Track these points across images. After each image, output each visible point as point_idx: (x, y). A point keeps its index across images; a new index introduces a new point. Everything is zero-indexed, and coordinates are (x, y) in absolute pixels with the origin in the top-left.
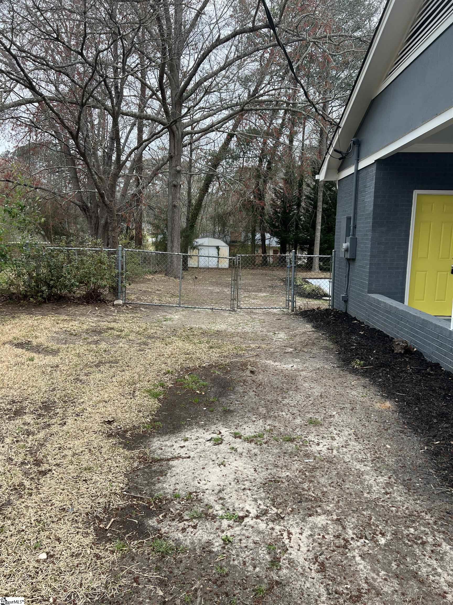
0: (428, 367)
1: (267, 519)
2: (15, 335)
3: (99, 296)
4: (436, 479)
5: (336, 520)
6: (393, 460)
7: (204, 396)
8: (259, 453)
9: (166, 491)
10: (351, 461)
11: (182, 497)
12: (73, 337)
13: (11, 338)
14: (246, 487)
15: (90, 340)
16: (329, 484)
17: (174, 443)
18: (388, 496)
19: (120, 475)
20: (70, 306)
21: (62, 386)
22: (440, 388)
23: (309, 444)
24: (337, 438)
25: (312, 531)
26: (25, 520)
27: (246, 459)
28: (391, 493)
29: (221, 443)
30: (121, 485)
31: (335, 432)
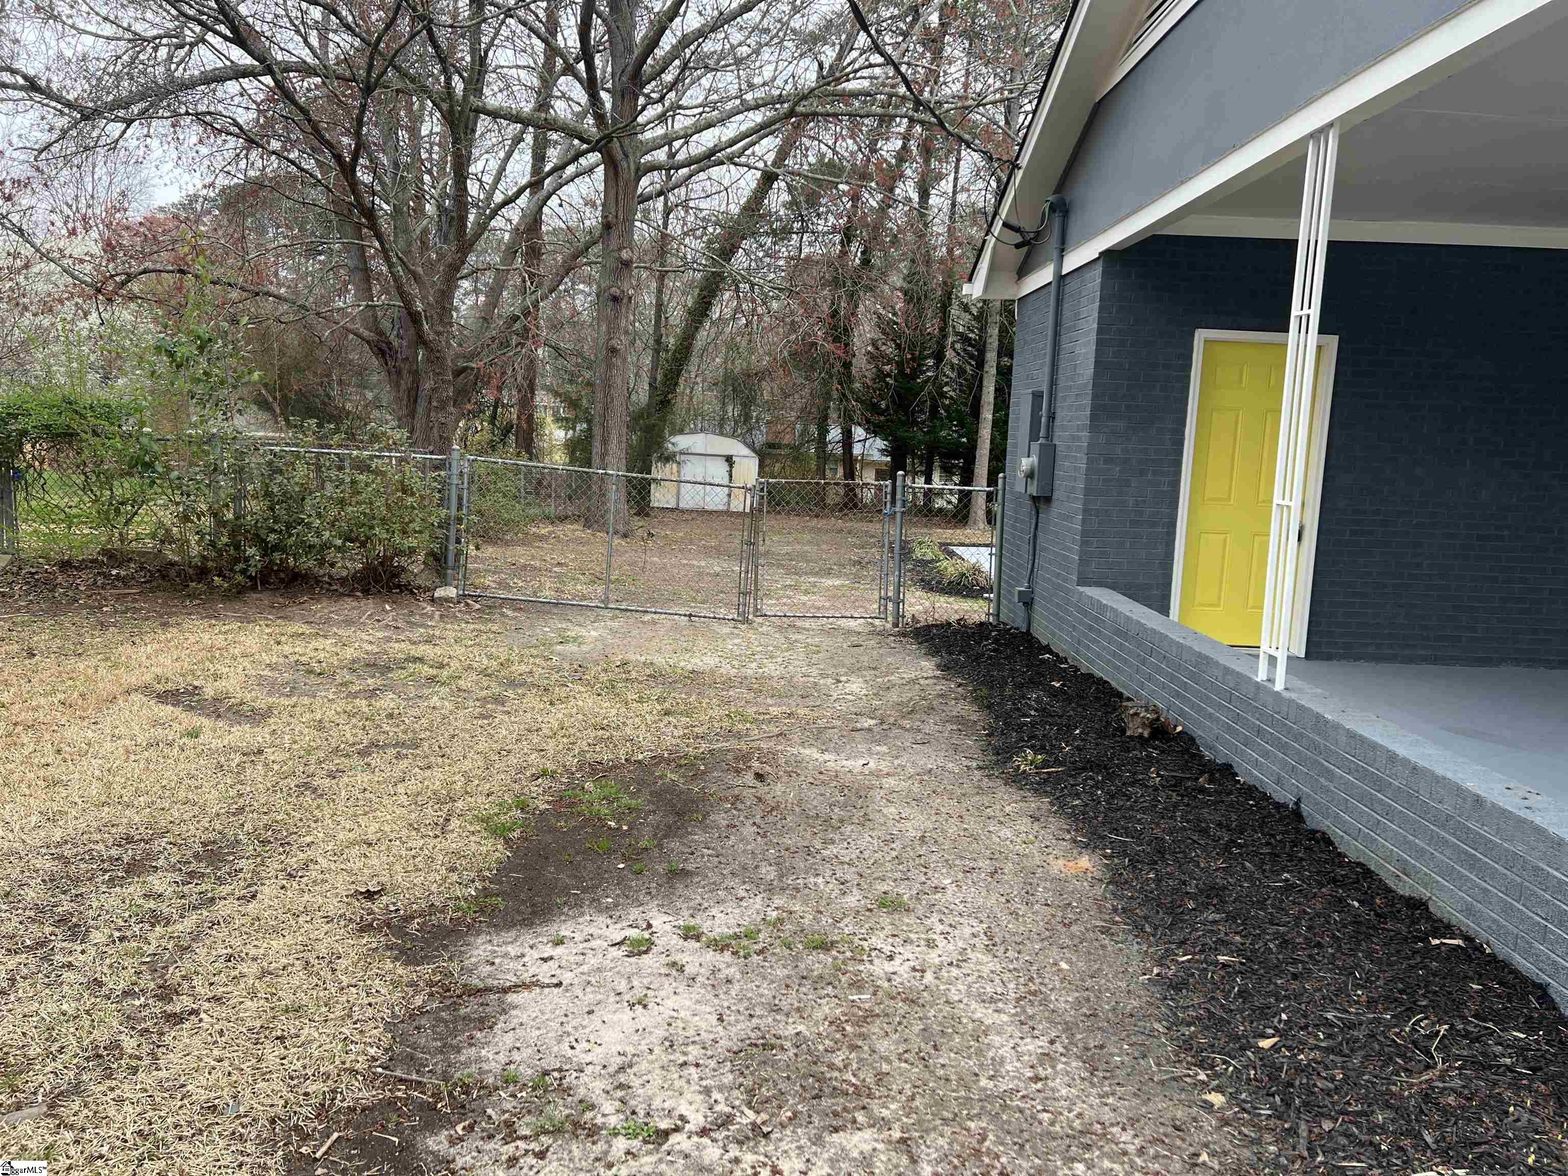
0: (1202, 773)
1: (727, 1137)
2: (159, 671)
3: (397, 576)
4: (1166, 1046)
5: (898, 1142)
6: (1070, 999)
7: (624, 835)
8: (738, 976)
9: (486, 1067)
10: (965, 1001)
11: (522, 1080)
12: (313, 679)
13: (148, 678)
14: (690, 1058)
15: (356, 688)
16: (900, 1054)
17: (528, 949)
18: (1039, 1085)
19: (373, 1025)
20: (318, 601)
21: (263, 801)
22: (1220, 825)
23: (869, 956)
24: (941, 942)
25: (832, 1168)
26: (111, 1133)
27: (703, 991)
28: (1046, 1078)
29: (646, 952)
30: (372, 1051)
31: (939, 928)
